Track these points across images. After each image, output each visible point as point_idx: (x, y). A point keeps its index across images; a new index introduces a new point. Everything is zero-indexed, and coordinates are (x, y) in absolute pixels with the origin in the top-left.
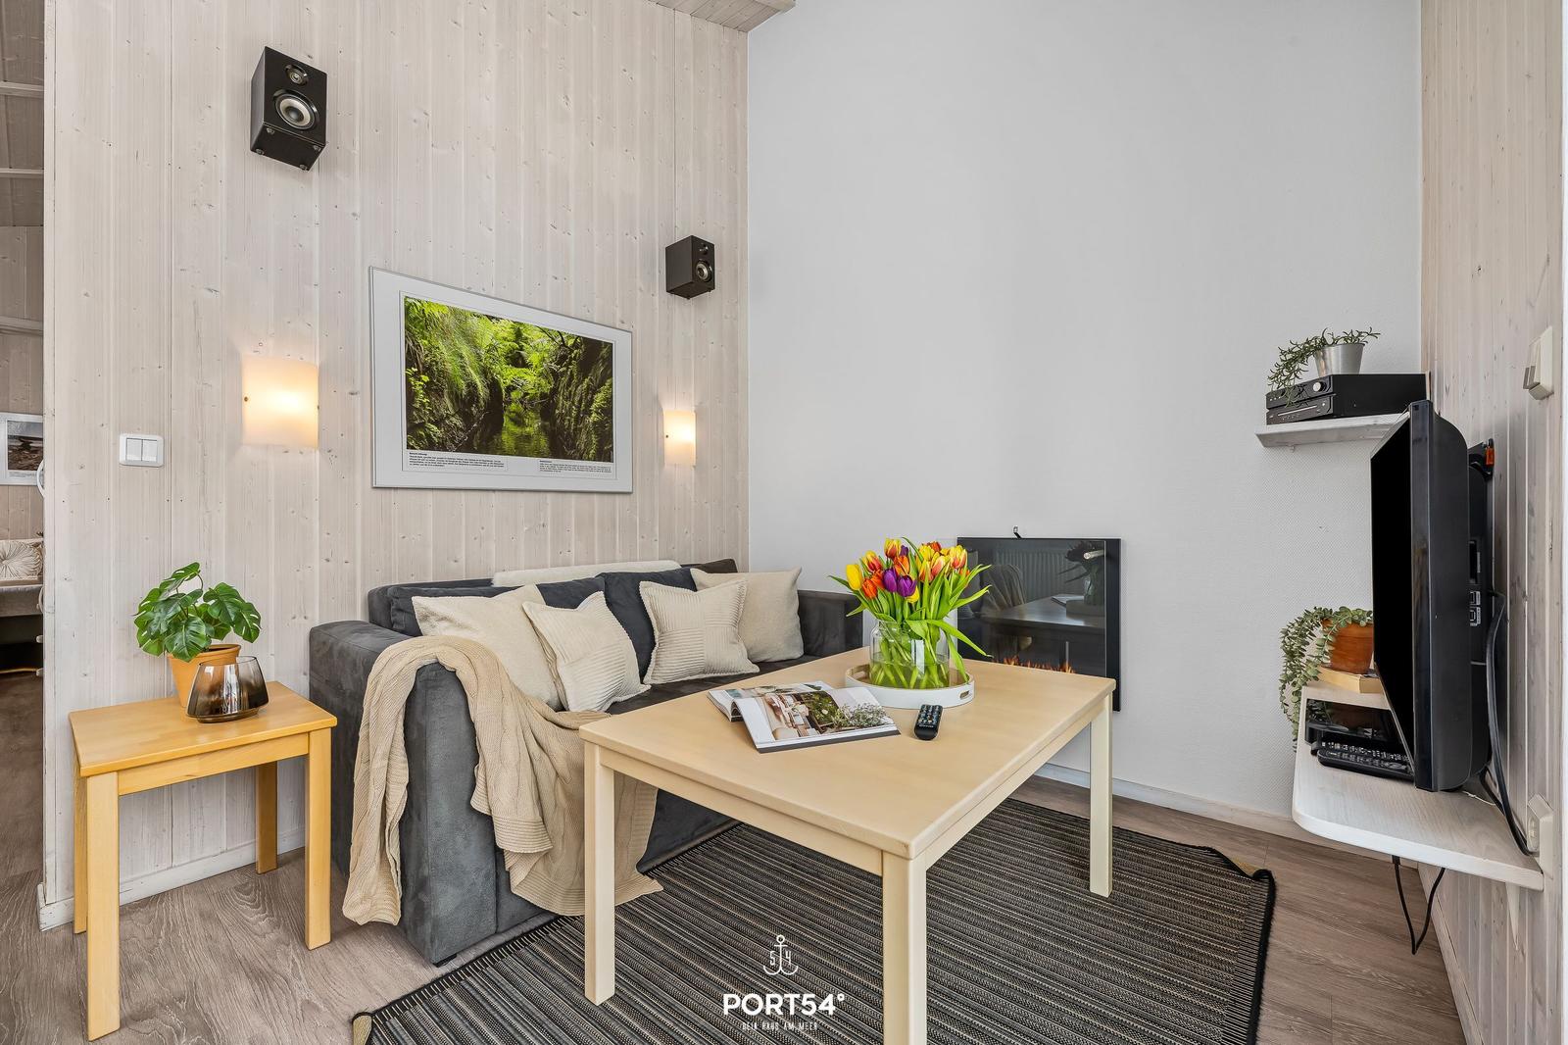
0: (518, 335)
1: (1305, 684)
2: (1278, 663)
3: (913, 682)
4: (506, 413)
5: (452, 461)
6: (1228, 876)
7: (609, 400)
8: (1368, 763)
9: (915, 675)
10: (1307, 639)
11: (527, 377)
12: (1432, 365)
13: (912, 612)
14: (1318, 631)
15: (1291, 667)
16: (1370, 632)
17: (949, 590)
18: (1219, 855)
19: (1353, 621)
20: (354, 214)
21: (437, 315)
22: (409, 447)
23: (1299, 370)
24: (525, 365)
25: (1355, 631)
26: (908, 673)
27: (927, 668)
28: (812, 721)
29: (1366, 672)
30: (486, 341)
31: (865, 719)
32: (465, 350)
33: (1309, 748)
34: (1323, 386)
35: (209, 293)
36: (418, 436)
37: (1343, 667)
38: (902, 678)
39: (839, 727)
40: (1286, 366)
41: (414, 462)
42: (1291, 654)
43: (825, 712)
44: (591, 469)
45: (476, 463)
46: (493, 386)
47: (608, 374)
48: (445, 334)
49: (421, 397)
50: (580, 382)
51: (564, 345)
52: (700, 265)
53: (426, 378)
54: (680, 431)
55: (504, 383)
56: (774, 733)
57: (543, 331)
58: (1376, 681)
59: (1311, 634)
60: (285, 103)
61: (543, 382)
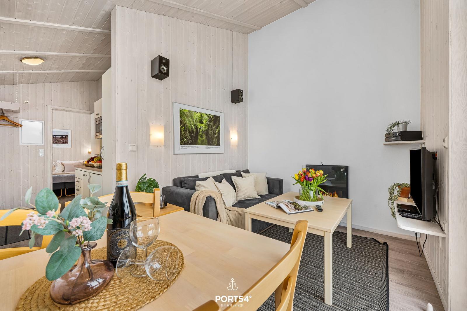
0: (201, 116)
1: (394, 200)
2: (388, 196)
3: (311, 200)
4: (199, 135)
5: (189, 147)
6: (377, 244)
7: (219, 130)
8: (412, 216)
9: (311, 199)
10: (394, 190)
11: (203, 126)
12: (423, 129)
13: (311, 185)
14: (397, 188)
15: (391, 196)
16: (410, 188)
17: (319, 180)
18: (374, 239)
19: (406, 186)
20: (170, 90)
21: (186, 112)
22: (181, 144)
23: (393, 129)
24: (203, 123)
25: (406, 188)
26: (309, 198)
27: (314, 197)
28: (296, 208)
29: (408, 198)
30: (195, 118)
31: (306, 208)
32: (191, 120)
33: (399, 214)
34: (399, 134)
35: (143, 111)
36: (182, 142)
37: (403, 196)
38: (308, 199)
39: (302, 209)
40: (390, 128)
41: (182, 148)
42: (391, 193)
43: (298, 206)
44: (216, 148)
45: (193, 147)
46: (196, 128)
47: (219, 124)
48: (187, 117)
49: (183, 133)
50: (214, 126)
51: (210, 117)
52: (240, 96)
53: (184, 128)
54: (234, 137)
55: (199, 127)
56: (289, 210)
57: (206, 114)
58: (412, 200)
59: (395, 189)
60: (162, 67)
61: (206, 127)
